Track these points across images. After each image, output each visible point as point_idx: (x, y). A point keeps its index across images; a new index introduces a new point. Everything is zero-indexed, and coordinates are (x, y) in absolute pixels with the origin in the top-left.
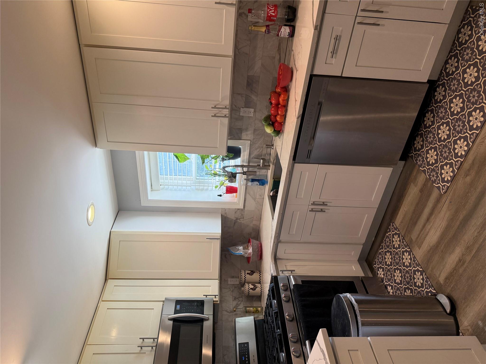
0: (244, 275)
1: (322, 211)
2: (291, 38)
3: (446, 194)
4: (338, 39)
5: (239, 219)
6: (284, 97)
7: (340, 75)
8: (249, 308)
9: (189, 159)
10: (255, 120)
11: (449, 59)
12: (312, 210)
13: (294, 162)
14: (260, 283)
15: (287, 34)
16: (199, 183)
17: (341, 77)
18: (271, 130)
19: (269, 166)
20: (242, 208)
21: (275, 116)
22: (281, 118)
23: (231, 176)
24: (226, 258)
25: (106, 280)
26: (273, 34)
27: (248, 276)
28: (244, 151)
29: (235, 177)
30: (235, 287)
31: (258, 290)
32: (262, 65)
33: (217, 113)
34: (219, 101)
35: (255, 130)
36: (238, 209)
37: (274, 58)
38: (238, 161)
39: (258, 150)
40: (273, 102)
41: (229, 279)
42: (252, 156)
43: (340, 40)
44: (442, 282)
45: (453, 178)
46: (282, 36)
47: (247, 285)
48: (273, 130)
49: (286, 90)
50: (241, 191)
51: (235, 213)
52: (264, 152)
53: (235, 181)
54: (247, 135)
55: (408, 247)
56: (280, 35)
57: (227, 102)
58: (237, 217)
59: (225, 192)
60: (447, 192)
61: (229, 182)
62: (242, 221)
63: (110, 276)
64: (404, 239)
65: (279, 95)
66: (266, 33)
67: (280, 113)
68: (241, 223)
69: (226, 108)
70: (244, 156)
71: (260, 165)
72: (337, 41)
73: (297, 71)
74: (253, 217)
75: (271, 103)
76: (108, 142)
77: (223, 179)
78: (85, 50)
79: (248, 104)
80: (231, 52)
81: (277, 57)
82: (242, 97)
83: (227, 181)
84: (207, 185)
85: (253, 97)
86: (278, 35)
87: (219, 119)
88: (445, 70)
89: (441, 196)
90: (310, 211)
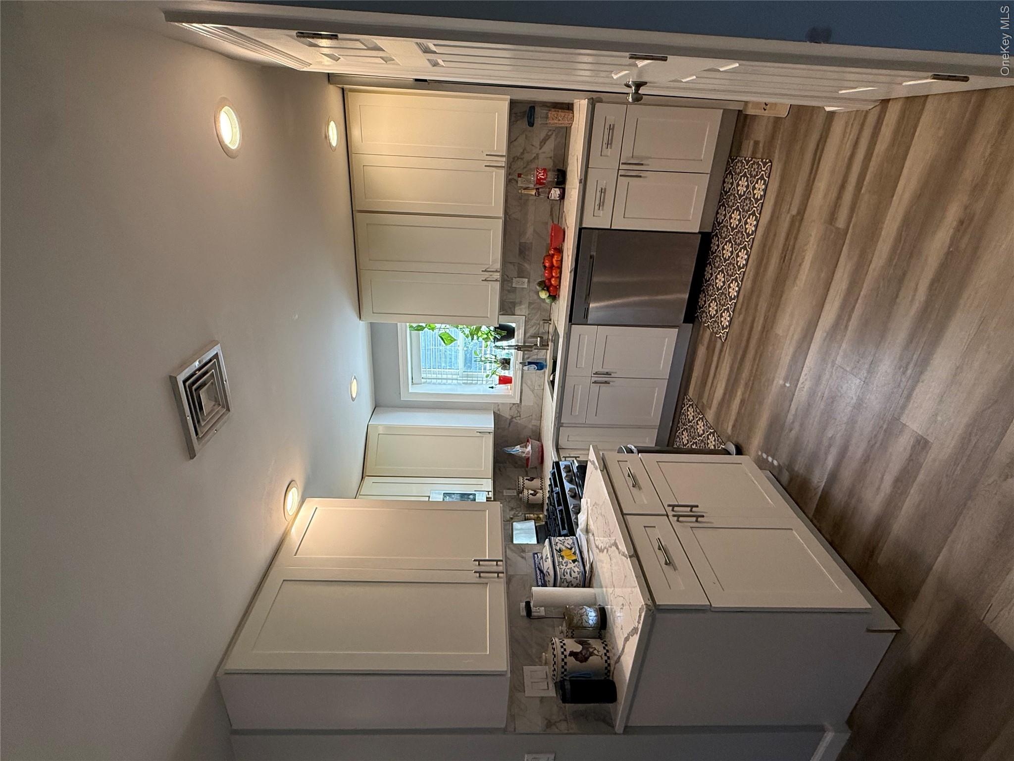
0: (522, 481)
1: (606, 382)
2: (562, 200)
3: (727, 340)
4: (603, 191)
5: (515, 418)
6: (557, 258)
7: (609, 227)
8: (528, 515)
9: (455, 340)
10: (530, 291)
11: (718, 210)
12: (595, 382)
13: (570, 323)
14: (542, 489)
15: (558, 196)
16: (467, 376)
17: (610, 230)
18: (546, 294)
19: (548, 345)
20: (519, 402)
21: (550, 280)
22: (555, 281)
23: (505, 362)
24: (500, 470)
25: (362, 478)
26: (543, 197)
27: (526, 481)
28: (519, 329)
29: (509, 363)
30: (512, 499)
31: (539, 495)
32: (534, 231)
33: (488, 278)
34: (489, 264)
35: (530, 304)
36: (514, 404)
37: (547, 223)
38: (513, 342)
39: (534, 328)
40: (547, 265)
41: (504, 491)
42: (528, 335)
43: (605, 193)
44: (730, 433)
45: (730, 322)
46: (553, 198)
47: (525, 491)
48: (548, 295)
49: (560, 251)
50: (516, 381)
51: (510, 409)
52: (542, 330)
53: (509, 368)
54: (521, 310)
55: (701, 414)
56: (551, 197)
57: (498, 266)
58: (512, 414)
59: (498, 383)
60: (728, 338)
61: (502, 369)
62: (517, 420)
63: (367, 473)
64: (697, 407)
65: (553, 256)
66: (536, 195)
67: (554, 274)
68: (517, 422)
69: (496, 271)
70: (518, 335)
71: (537, 345)
72: (602, 194)
73: (568, 228)
74: (532, 415)
75: (545, 267)
76: (373, 313)
77: (494, 366)
78: (358, 216)
79: (521, 274)
80: (501, 214)
81: (550, 223)
82: (514, 265)
83: (500, 368)
84: (476, 379)
85: (526, 265)
86: (548, 197)
87: (490, 284)
88: (717, 221)
89: (723, 344)
90: (593, 383)
